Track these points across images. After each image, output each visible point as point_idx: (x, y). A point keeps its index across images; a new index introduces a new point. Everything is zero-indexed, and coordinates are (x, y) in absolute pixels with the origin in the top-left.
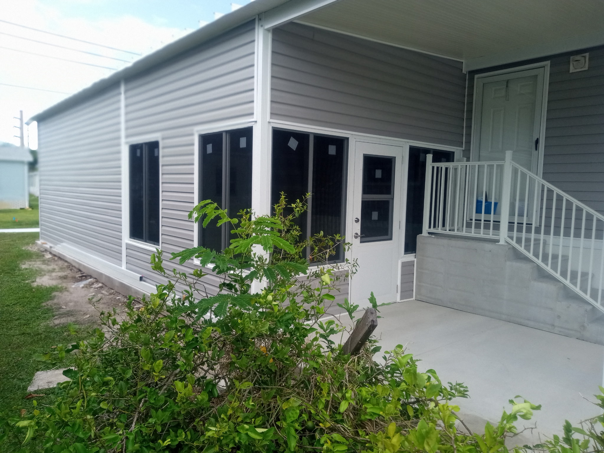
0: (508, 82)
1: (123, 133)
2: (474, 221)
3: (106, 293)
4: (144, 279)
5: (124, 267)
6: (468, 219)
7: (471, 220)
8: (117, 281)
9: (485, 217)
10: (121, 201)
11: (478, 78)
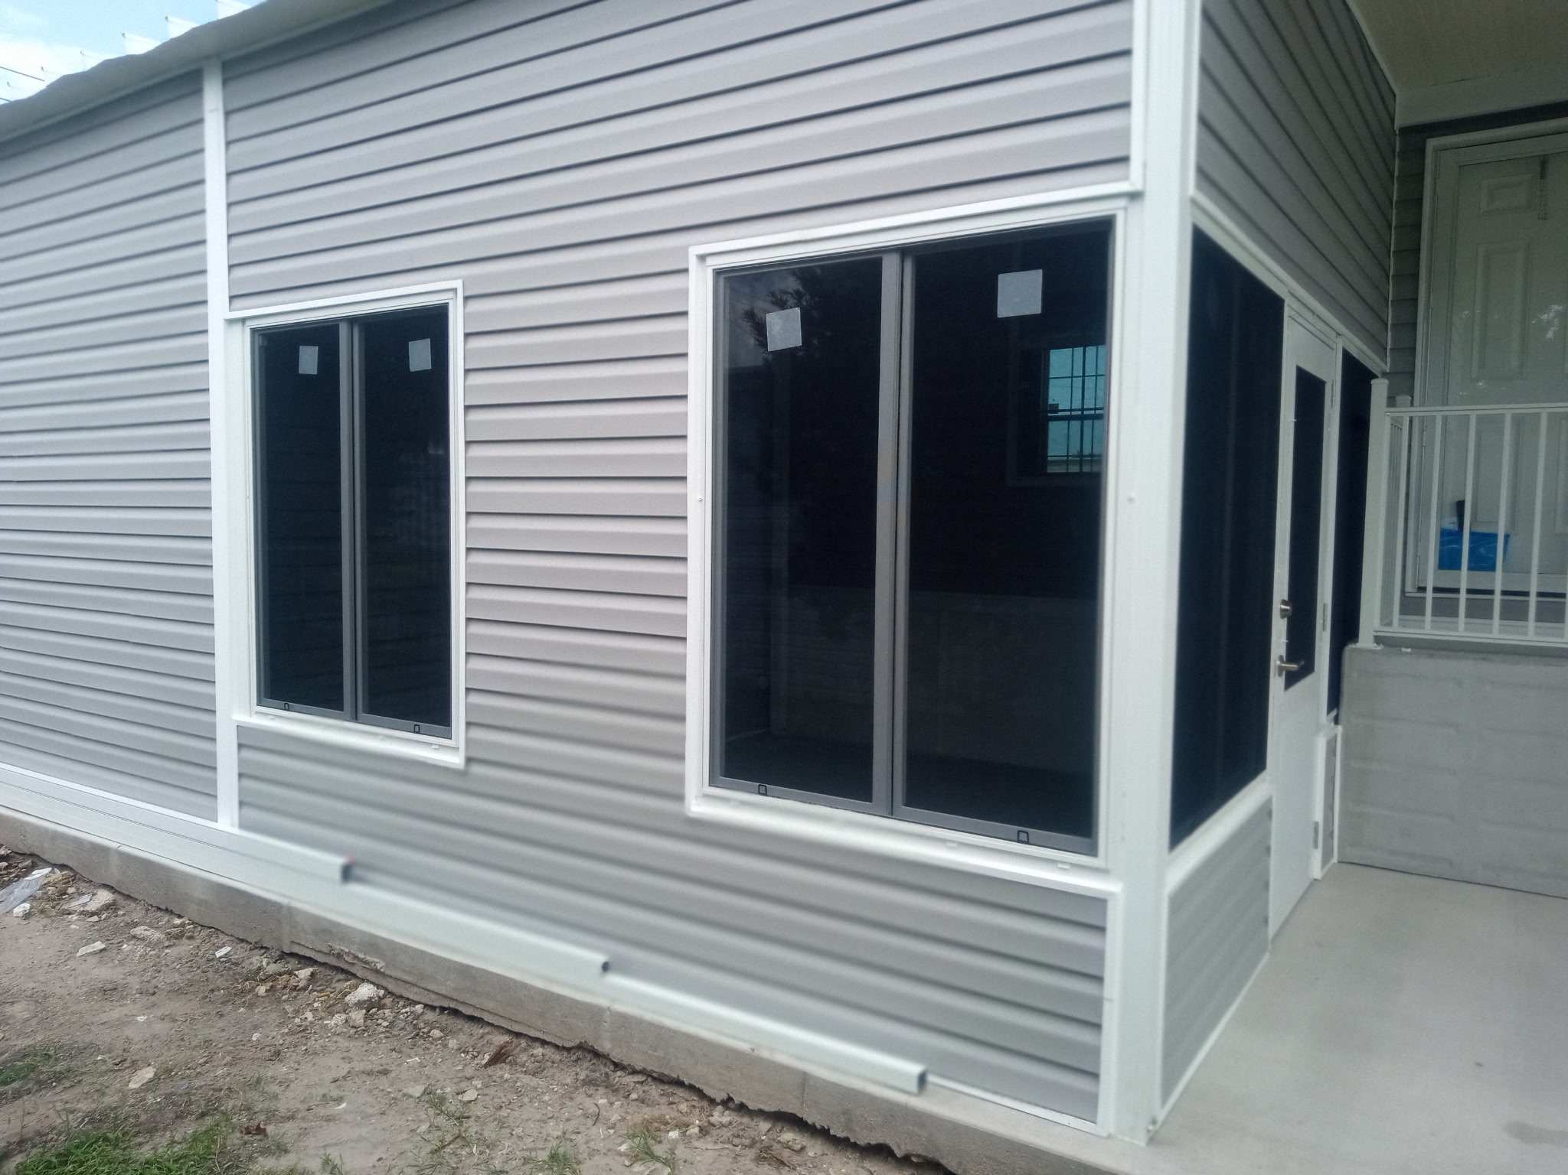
0: (1544, 162)
1: (217, 284)
2: (1429, 595)
3: (156, 935)
4: (357, 871)
5: (227, 820)
6: (1409, 588)
7: (1423, 589)
8: (195, 878)
9: (1469, 581)
10: (209, 555)
11: (1436, 150)
